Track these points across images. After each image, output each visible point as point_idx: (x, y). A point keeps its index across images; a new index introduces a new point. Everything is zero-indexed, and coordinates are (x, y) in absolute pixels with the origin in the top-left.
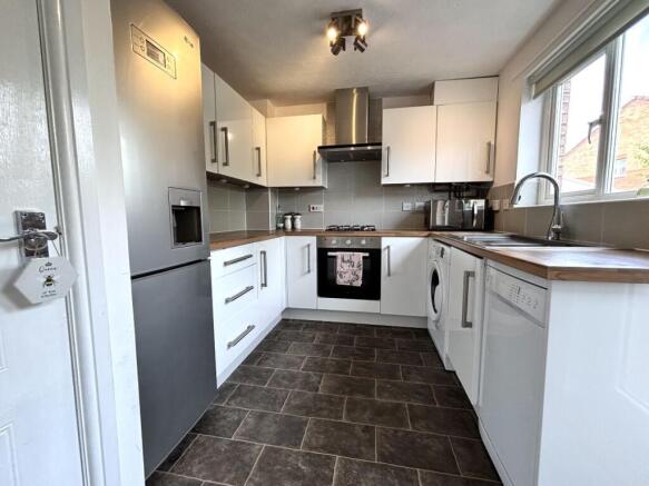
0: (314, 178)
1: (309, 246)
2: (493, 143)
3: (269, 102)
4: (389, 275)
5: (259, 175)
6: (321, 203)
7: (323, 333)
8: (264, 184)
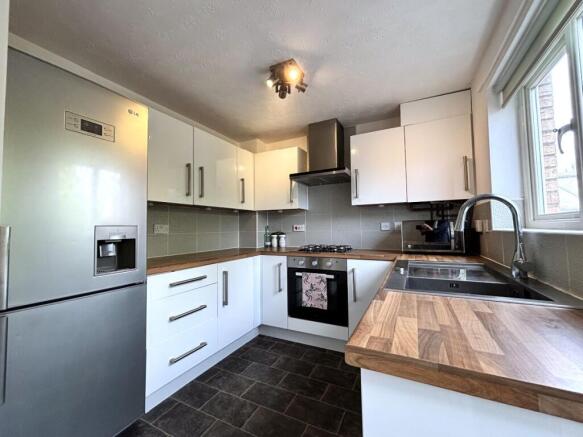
0: (291, 201)
1: (280, 265)
2: (470, 157)
3: (258, 141)
4: (355, 300)
5: (243, 202)
6: (303, 223)
7: (286, 356)
8: (252, 209)
